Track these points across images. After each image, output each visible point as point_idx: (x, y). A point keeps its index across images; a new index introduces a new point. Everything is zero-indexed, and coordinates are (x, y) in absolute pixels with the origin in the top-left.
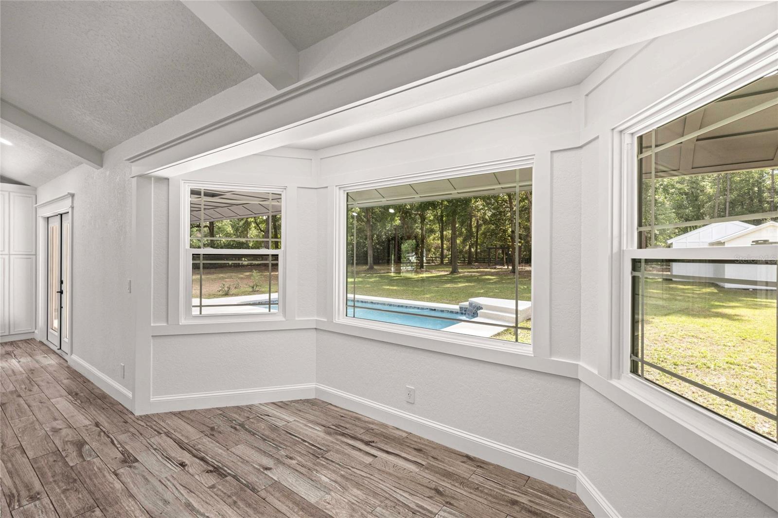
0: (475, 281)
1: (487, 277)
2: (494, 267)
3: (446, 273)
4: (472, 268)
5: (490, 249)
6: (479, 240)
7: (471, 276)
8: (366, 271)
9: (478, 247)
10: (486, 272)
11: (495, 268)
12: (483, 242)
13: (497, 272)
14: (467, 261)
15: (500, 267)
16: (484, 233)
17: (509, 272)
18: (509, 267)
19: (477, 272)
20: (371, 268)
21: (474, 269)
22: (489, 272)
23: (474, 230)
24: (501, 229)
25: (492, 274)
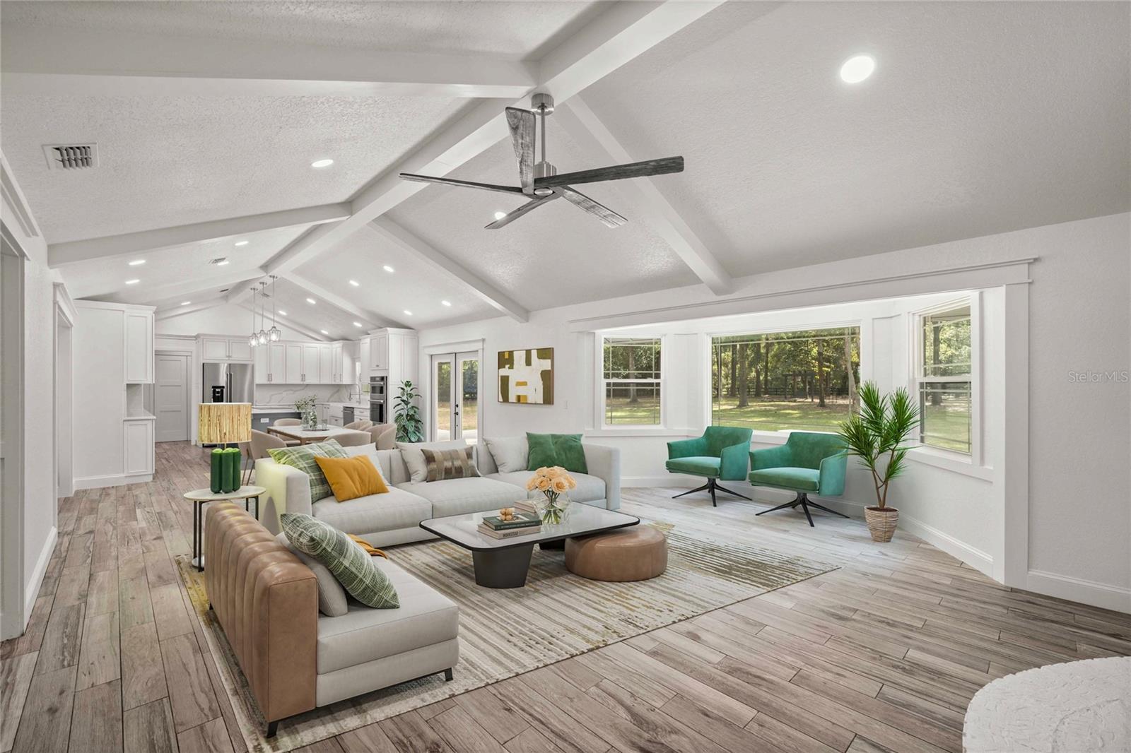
0: (773, 416)
1: (788, 411)
2: (794, 399)
3: (732, 407)
4: (762, 401)
5: (786, 376)
6: (769, 365)
7: (766, 410)
8: (628, 404)
9: (769, 373)
10: (784, 405)
11: (795, 401)
12: (776, 367)
13: (799, 405)
14: (754, 393)
15: (801, 400)
16: (776, 355)
17: (815, 406)
18: (814, 400)
19: (772, 406)
20: (634, 401)
21: (766, 402)
22: (787, 405)
23: (763, 351)
24: (802, 350)
25: (793, 408)
